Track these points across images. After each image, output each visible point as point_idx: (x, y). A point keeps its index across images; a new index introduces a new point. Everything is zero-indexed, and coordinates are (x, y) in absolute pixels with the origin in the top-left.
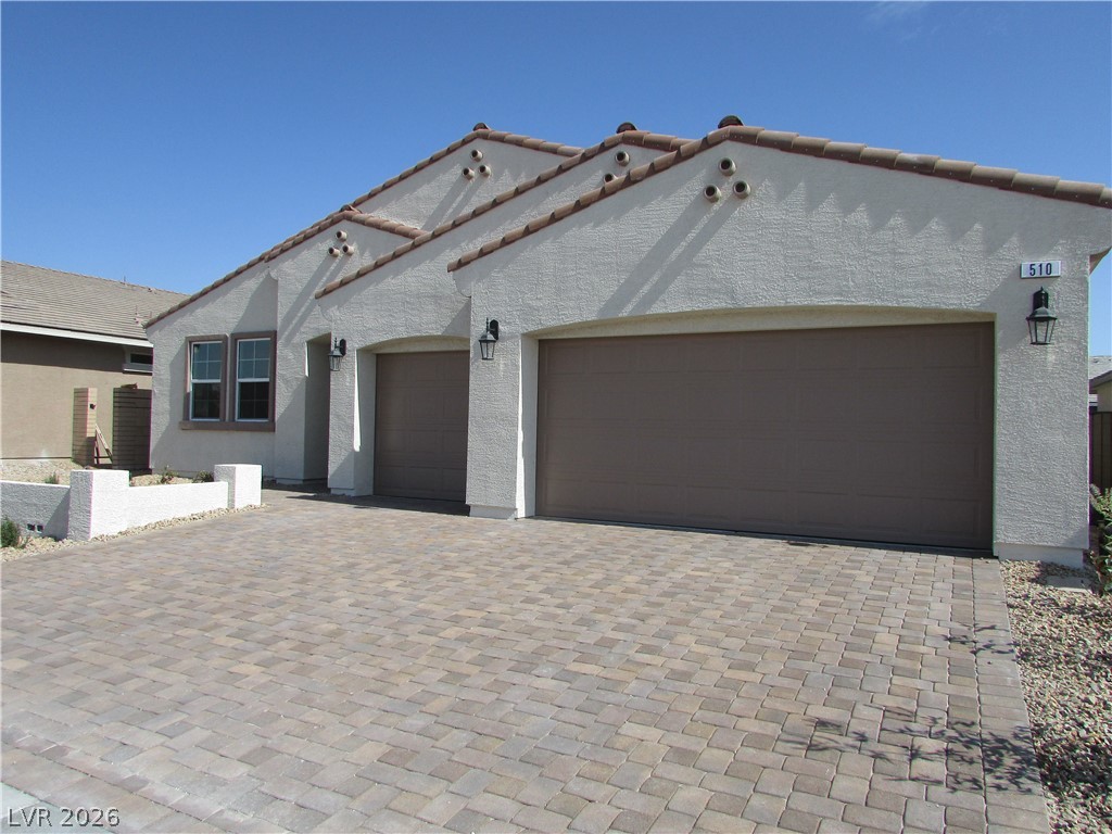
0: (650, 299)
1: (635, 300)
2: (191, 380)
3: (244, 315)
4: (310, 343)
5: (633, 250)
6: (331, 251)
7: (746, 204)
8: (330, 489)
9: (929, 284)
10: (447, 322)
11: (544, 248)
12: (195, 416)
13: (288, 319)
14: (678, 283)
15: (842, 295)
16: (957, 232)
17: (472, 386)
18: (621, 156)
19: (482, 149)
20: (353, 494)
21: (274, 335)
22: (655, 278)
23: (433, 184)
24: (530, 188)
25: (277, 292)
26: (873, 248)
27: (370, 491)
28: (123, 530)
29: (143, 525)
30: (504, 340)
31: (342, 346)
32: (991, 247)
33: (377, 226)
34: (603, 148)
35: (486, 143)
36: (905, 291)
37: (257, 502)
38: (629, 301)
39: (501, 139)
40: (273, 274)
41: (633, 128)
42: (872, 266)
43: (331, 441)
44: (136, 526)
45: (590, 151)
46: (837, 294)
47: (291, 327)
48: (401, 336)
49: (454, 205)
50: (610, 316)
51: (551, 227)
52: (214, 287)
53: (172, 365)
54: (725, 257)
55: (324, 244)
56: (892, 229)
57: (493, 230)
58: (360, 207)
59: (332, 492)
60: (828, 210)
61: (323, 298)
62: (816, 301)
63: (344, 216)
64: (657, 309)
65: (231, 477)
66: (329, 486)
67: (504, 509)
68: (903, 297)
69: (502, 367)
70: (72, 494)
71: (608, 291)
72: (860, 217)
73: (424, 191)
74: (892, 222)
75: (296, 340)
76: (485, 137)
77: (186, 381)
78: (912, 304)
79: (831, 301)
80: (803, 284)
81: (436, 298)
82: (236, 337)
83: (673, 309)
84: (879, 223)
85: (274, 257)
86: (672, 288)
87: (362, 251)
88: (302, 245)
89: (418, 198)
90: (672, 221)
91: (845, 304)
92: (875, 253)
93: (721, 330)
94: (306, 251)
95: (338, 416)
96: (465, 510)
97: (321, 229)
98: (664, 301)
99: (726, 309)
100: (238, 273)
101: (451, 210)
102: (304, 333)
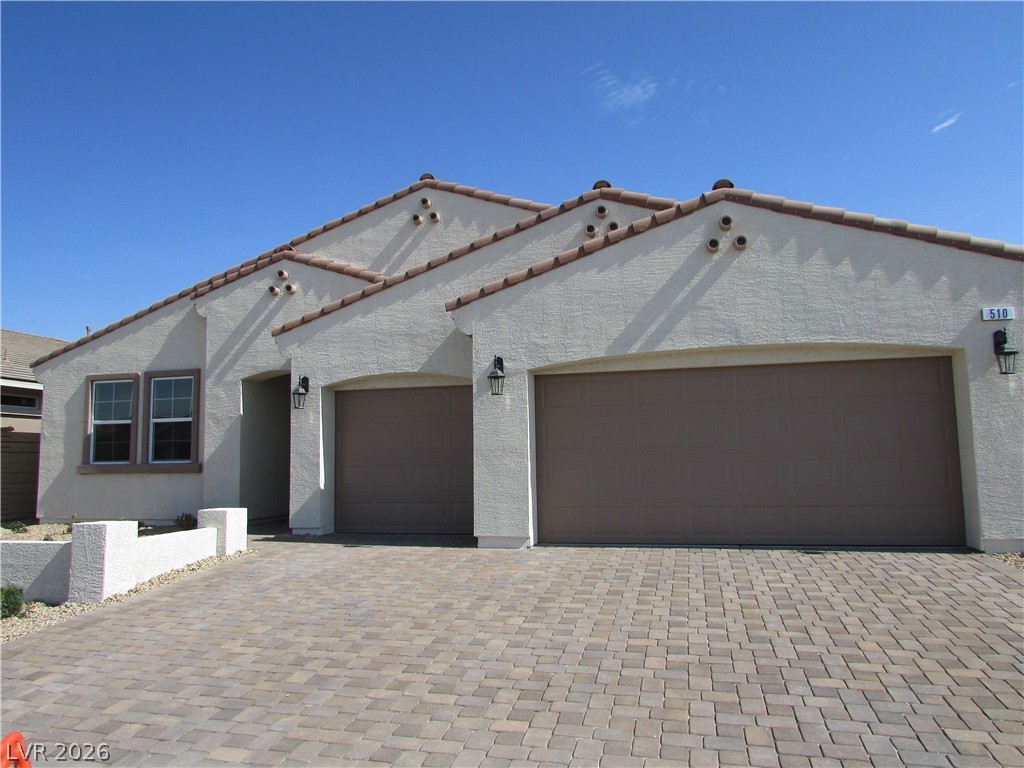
0: (658, 337)
1: (643, 339)
2: (92, 422)
3: (160, 353)
4: (245, 381)
5: (638, 294)
6: (272, 289)
7: (744, 255)
8: (291, 530)
9: (909, 326)
10: (424, 359)
11: (549, 290)
12: (97, 459)
13: (219, 357)
14: (685, 323)
15: (834, 334)
16: (928, 283)
17: (475, 420)
18: (602, 210)
19: (432, 197)
20: (319, 533)
21: (197, 373)
22: (662, 319)
23: (378, 228)
24: (508, 236)
25: (206, 330)
26: (859, 295)
27: (331, 530)
28: (133, 587)
29: (147, 579)
30: (510, 375)
31: (305, 382)
32: (956, 296)
33: (323, 266)
34: (582, 201)
35: (434, 192)
36: (889, 331)
37: (243, 547)
38: (637, 339)
39: (451, 190)
40: (201, 311)
41: (609, 186)
42: (859, 310)
43: (292, 480)
44: (141, 581)
45: (569, 204)
46: (829, 334)
47: (222, 365)
48: (372, 374)
49: (402, 249)
50: (619, 352)
51: (553, 271)
52: (123, 324)
53: (69, 406)
54: (727, 301)
55: (261, 283)
56: (874, 279)
57: (471, 273)
58: (298, 247)
59: (294, 532)
60: (817, 263)
61: (282, 336)
62: (813, 339)
63: (282, 254)
64: (665, 346)
65: (221, 522)
66: (291, 526)
67: (516, 538)
68: (888, 335)
69: (508, 401)
70: (75, 550)
71: (615, 332)
72: (846, 268)
73: (368, 234)
74: (873, 273)
75: (229, 378)
76: (434, 187)
77: (86, 422)
78: (895, 342)
79: (826, 339)
80: (800, 324)
81: (411, 336)
82: (149, 375)
83: (680, 347)
84: (862, 276)
85: (202, 295)
86: (678, 327)
87: (305, 290)
88: (234, 283)
89: (361, 241)
90: (675, 268)
91: (838, 341)
92: (861, 299)
93: (719, 364)
94: (239, 290)
95: (301, 454)
96: (472, 542)
97: (257, 266)
98: (672, 340)
99: (731, 346)
100: (152, 310)
101: (398, 254)
102: (238, 371)
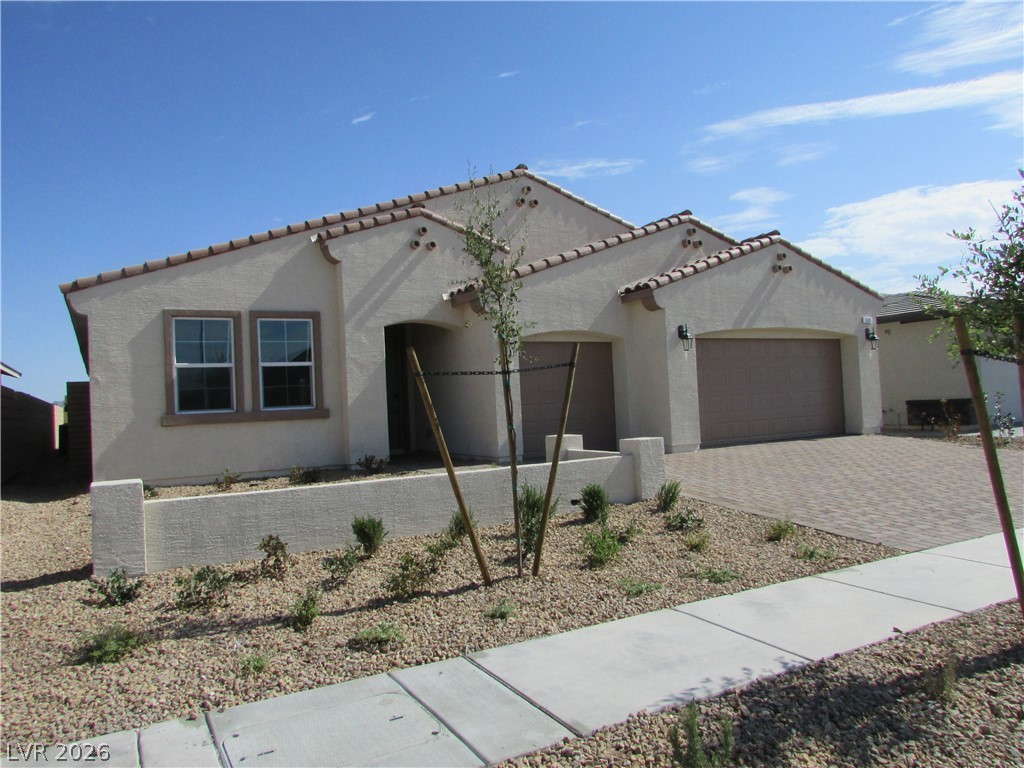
1: (748, 320)
2: (175, 365)
3: (266, 291)
4: (388, 329)
5: (745, 292)
6: (417, 243)
7: (787, 276)
12: (184, 407)
14: (764, 313)
18: (694, 231)
21: (317, 316)
22: (756, 309)
34: (680, 222)
35: (530, 182)
38: (745, 320)
39: (544, 184)
40: (334, 253)
46: (817, 324)
47: (363, 310)
50: (738, 327)
54: (781, 302)
55: (402, 235)
60: (812, 285)
63: (419, 210)
64: (757, 326)
67: (694, 445)
70: (643, 459)
71: (735, 314)
75: (370, 324)
76: (531, 178)
77: (169, 364)
82: (254, 315)
83: (763, 326)
86: (762, 315)
88: (370, 230)
90: (760, 279)
94: (376, 238)
98: (759, 321)
99: (783, 328)
102: (380, 317)
